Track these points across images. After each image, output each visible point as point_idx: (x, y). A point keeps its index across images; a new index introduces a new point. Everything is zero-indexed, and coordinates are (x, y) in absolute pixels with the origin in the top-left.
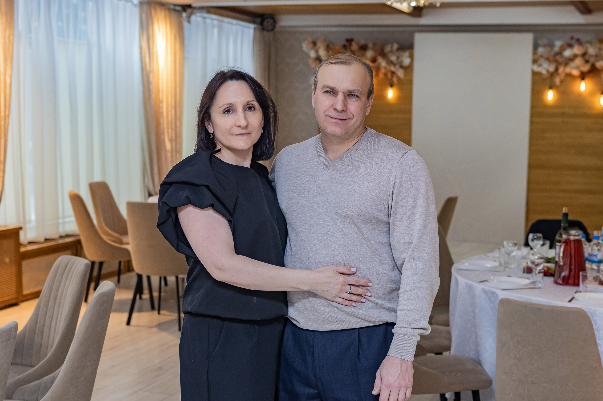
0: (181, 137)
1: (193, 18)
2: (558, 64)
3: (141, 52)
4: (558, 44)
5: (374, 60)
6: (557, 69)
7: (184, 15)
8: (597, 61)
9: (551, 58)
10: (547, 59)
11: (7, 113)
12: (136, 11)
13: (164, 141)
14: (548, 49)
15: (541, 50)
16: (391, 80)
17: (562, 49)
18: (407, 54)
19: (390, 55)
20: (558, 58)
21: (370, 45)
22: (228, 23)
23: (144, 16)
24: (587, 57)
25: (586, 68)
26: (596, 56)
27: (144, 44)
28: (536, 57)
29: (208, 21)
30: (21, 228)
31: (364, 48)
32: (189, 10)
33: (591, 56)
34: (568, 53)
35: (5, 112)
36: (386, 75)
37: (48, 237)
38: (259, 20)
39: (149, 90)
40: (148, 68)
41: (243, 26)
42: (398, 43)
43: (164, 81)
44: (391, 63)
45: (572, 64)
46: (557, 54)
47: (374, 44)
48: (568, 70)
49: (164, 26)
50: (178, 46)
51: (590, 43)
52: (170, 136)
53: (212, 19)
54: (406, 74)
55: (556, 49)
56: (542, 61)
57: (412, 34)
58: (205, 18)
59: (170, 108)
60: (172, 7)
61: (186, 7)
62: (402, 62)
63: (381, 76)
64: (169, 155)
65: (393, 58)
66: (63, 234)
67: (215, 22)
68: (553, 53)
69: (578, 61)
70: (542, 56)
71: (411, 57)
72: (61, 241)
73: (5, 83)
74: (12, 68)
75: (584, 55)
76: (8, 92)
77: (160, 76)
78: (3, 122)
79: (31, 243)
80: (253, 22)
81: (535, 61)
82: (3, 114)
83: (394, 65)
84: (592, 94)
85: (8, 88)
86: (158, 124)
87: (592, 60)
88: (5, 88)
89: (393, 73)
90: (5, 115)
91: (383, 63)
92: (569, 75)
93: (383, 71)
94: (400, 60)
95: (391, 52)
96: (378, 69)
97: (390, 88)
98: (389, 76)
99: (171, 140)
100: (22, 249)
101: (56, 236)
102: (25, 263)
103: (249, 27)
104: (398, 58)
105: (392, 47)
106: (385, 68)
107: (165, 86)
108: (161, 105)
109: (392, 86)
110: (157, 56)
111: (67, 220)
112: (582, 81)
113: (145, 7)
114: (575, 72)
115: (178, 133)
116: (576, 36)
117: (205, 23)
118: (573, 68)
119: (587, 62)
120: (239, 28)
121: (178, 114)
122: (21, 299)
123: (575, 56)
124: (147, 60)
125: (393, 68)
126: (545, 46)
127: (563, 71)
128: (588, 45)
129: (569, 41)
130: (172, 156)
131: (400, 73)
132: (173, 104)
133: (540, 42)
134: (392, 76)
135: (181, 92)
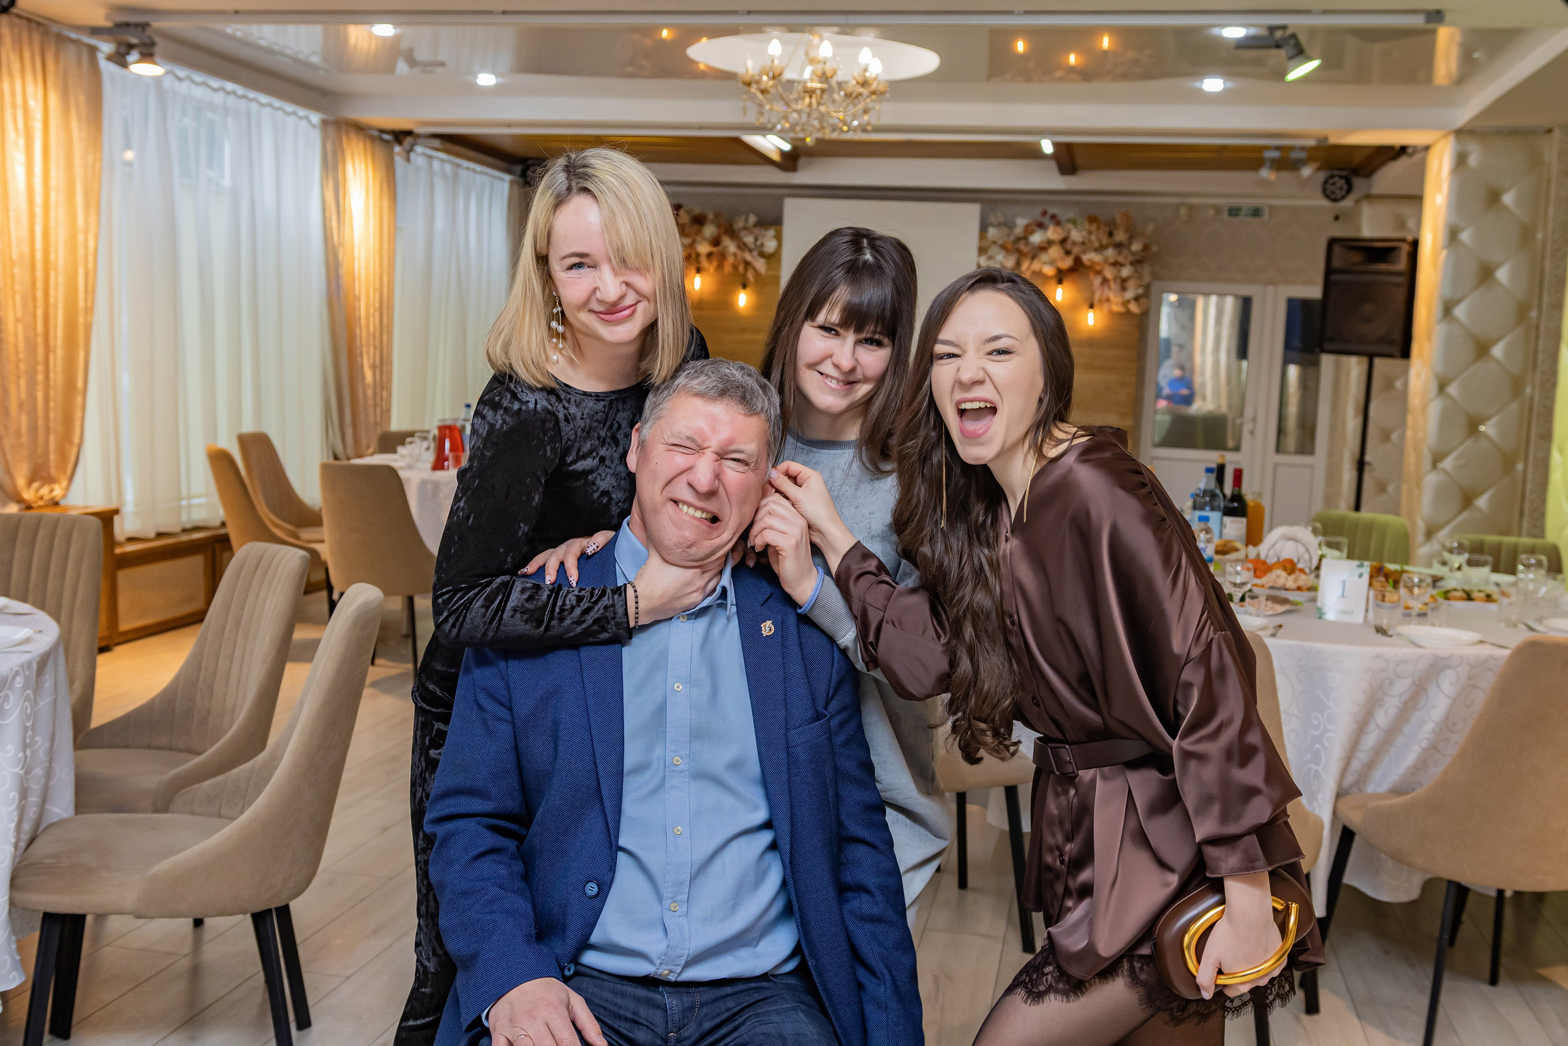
0: (390, 363)
1: (412, 155)
2: (1021, 255)
3: (324, 210)
4: (1021, 223)
5: (716, 242)
6: (1018, 264)
7: (397, 149)
8: (1085, 252)
9: (1010, 247)
10: (1004, 247)
11: (89, 304)
12: (316, 136)
13: (362, 367)
14: (1005, 231)
15: (992, 232)
16: (744, 275)
17: (1028, 230)
18: (771, 233)
19: (743, 233)
20: (1022, 245)
21: (711, 216)
22: (468, 169)
23: (329, 146)
24: (1068, 246)
25: (1067, 263)
26: (1083, 243)
27: (330, 195)
28: (984, 244)
29: (436, 164)
30: (116, 512)
31: (699, 221)
32: (408, 140)
33: (1074, 243)
34: (1037, 238)
35: (86, 300)
36: (735, 267)
37: (162, 530)
38: (518, 168)
39: (338, 276)
40: (336, 238)
41: (493, 176)
42: (756, 214)
43: (363, 264)
44: (743, 246)
45: (1044, 257)
46: (1019, 239)
47: (717, 215)
48: (1036, 266)
49: (363, 166)
50: (386, 203)
51: (1074, 222)
52: (372, 359)
53: (443, 161)
54: (769, 267)
55: (1019, 230)
56: (994, 250)
57: (780, 200)
58: (431, 157)
59: (372, 311)
60: (375, 133)
61: (401, 136)
62: (762, 245)
63: (727, 268)
64: (370, 392)
65: (749, 239)
66: (188, 526)
67: (448, 168)
68: (1012, 238)
69: (1054, 252)
70: (994, 243)
71: (779, 237)
72: (185, 538)
73: (86, 247)
74: (98, 221)
75: (1063, 241)
76: (91, 266)
77: (356, 254)
78: (81, 320)
79: (131, 540)
80: (508, 171)
81: (982, 251)
82: (81, 304)
83: (750, 251)
84: (1074, 307)
85: (91, 259)
86: (351, 338)
87: (1076, 250)
88: (86, 256)
89: (747, 264)
90: (86, 308)
91: (731, 247)
92: (1039, 274)
93: (731, 260)
94: (758, 243)
95: (745, 228)
96: (722, 257)
97: (743, 291)
98: (741, 269)
99: (373, 367)
100: (118, 551)
101: (178, 529)
102: (123, 576)
103: (502, 179)
104: (756, 239)
105: (746, 221)
106: (735, 255)
107: (363, 272)
108: (357, 304)
109: (744, 286)
110: (351, 219)
111: (194, 501)
112: (1060, 285)
113: (331, 130)
114: (1049, 270)
115: (385, 355)
116: (1052, 210)
117: (431, 166)
118: (1045, 263)
119: (1068, 253)
120: (487, 179)
121: (385, 322)
122: (118, 640)
123: (1050, 243)
124: (334, 224)
125: (748, 257)
126: (999, 225)
127: (1028, 268)
128: (1070, 226)
129: (1041, 219)
130: (375, 394)
131: (760, 265)
132: (377, 304)
133: (992, 219)
134: (746, 270)
135: (391, 283)
